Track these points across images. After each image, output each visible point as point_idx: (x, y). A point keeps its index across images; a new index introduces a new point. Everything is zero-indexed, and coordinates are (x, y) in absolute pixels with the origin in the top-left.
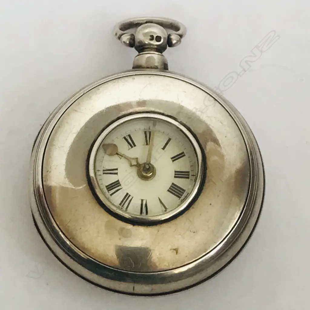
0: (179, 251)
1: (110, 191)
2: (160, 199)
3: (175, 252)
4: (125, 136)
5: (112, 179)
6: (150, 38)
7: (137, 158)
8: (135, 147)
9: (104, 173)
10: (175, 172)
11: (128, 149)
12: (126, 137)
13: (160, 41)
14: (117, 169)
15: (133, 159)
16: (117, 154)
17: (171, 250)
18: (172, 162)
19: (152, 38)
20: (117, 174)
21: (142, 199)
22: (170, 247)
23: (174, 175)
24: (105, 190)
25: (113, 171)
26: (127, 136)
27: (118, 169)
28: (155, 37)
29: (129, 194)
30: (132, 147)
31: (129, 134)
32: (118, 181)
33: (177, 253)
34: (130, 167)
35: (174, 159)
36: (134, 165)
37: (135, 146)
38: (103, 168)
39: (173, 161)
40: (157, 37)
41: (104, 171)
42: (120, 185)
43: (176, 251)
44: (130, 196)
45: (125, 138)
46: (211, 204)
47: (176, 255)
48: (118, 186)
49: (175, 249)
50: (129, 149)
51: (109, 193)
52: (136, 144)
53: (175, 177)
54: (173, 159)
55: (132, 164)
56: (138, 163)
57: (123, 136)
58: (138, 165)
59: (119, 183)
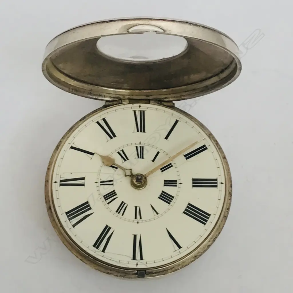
1: (107, 200)
4: (119, 151)
7: (131, 170)
9: (101, 185)
11: (122, 162)
12: (120, 152)
14: (112, 181)
15: (128, 170)
20: (112, 184)
21: (136, 206)
24: (103, 199)
25: (109, 183)
26: (120, 151)
27: (114, 180)
29: (125, 202)
30: (125, 160)
31: (122, 149)
32: (114, 191)
38: (101, 180)
41: (101, 182)
42: (116, 195)
44: (125, 203)
45: (118, 153)
51: (106, 202)
54: (162, 170)
55: (127, 175)
56: (131, 173)
57: (117, 151)
58: (132, 176)
59: (115, 193)
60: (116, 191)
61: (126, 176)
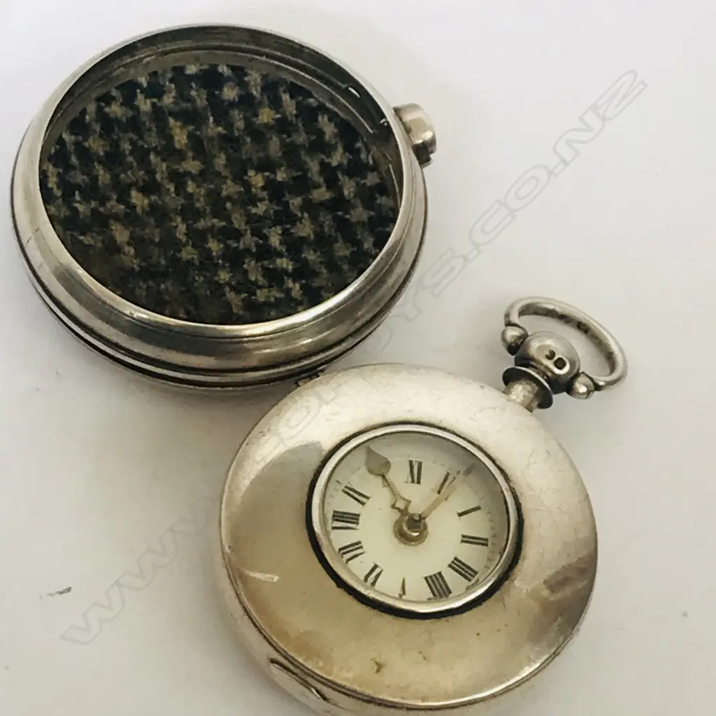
0: (383, 670)
1: (335, 522)
2: (404, 581)
3: (376, 668)
4: (414, 460)
5: (351, 506)
6: (549, 354)
7: (409, 502)
8: (418, 485)
9: (344, 491)
10: (456, 559)
11: (405, 480)
12: (414, 463)
13: (560, 368)
14: (367, 498)
15: (404, 499)
16: (383, 477)
17: (372, 660)
18: (460, 541)
19: (551, 356)
20: (363, 504)
21: (378, 564)
22: (373, 655)
23: (450, 562)
24: (330, 516)
25: (360, 497)
26: (416, 461)
27: (370, 500)
28: (556, 358)
29: (363, 544)
30: (413, 481)
31: (421, 460)
32: (358, 515)
33: (378, 671)
34: (390, 508)
35: (467, 539)
36: (398, 509)
37: (419, 482)
38: (349, 482)
39: (463, 541)
40: (560, 359)
41: (346, 487)
42: (358, 524)
43: (379, 667)
44: (361, 547)
45: (411, 463)
46: (478, 634)
47: (375, 674)
48: (354, 523)
49: (377, 664)
50: (407, 482)
51: (332, 522)
52: (422, 481)
53: (450, 566)
54: (464, 539)
55: (397, 506)
56: (406, 508)
57: (411, 459)
58: (403, 512)
59: (358, 519)
60: (360, 518)
61: (393, 506)
